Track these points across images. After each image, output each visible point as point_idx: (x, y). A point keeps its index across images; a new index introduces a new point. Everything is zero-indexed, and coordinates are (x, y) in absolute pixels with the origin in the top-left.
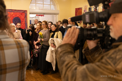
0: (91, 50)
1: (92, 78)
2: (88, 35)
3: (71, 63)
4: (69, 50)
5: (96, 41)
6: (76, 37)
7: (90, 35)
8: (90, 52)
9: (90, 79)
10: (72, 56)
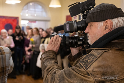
0: (74, 56)
1: (68, 81)
2: (69, 42)
3: (51, 68)
4: (52, 56)
5: (78, 48)
6: (59, 44)
7: (72, 42)
8: (73, 58)
9: (66, 81)
10: (53, 61)
